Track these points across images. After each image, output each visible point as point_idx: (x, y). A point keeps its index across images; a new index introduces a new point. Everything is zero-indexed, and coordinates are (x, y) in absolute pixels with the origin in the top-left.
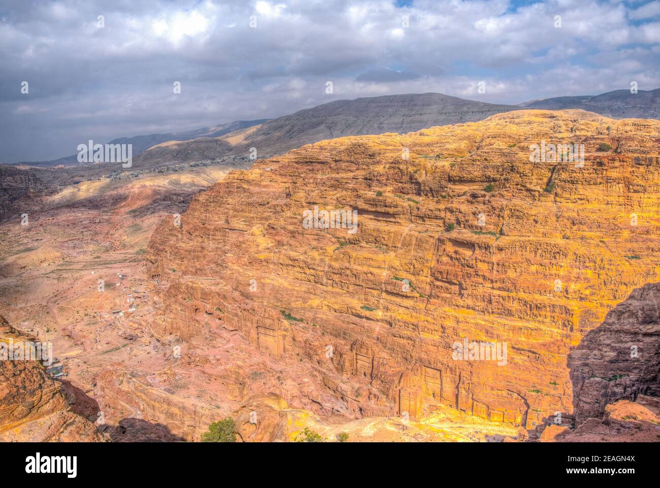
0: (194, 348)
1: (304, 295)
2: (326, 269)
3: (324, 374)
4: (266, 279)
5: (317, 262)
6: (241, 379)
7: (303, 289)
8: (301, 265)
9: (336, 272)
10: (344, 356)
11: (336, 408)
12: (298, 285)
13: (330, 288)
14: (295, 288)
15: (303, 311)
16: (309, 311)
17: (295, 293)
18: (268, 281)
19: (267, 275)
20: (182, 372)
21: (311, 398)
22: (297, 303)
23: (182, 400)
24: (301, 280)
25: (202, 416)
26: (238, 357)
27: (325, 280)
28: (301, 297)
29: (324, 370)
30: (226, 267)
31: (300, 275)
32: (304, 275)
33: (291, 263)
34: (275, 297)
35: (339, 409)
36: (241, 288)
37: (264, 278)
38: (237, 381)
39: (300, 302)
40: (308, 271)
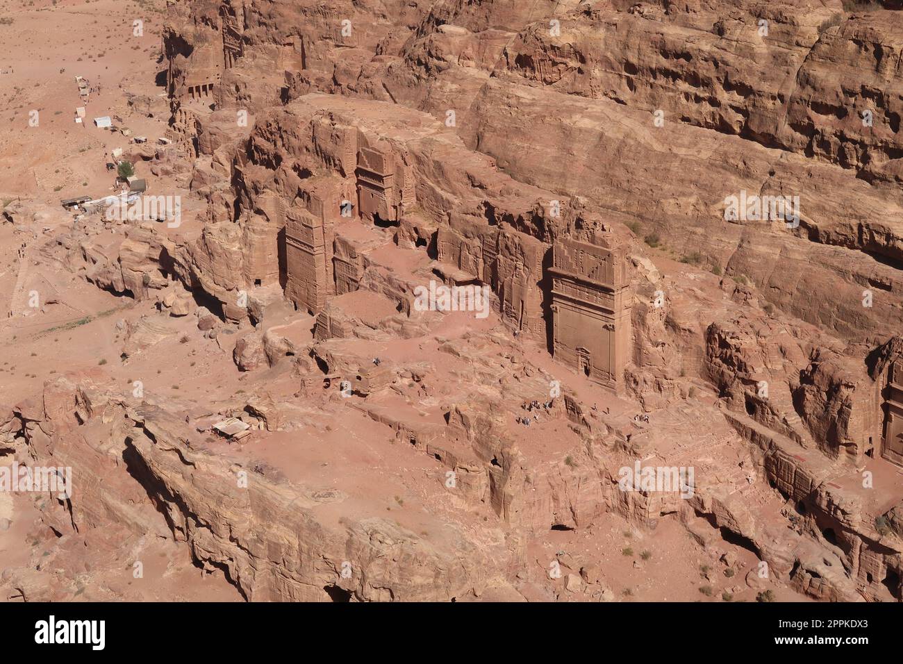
0: (337, 332)
1: (706, 176)
2: (792, 89)
3: (771, 445)
4: (577, 117)
5: (760, 66)
6: (496, 447)
7: (705, 155)
8: (702, 73)
9: (830, 101)
10: (845, 392)
11: (807, 563)
12: (686, 140)
13: (799, 158)
14: (675, 150)
15: (700, 230)
16: (724, 229)
17: (675, 166)
18: (585, 123)
19: (581, 102)
20: (302, 410)
21: (721, 522)
22: (682, 200)
23: (306, 504)
24: (699, 125)
25: (371, 559)
26: (486, 370)
27: (785, 130)
28: (696, 183)
29: (770, 434)
30: (439, 70)
31: (694, 106)
32: (707, 108)
33: (665, 63)
34: (609, 180)
35: (821, 569)
36: (490, 141)
37: (571, 111)
38: (484, 453)
39: (693, 200)
40: (724, 96)
